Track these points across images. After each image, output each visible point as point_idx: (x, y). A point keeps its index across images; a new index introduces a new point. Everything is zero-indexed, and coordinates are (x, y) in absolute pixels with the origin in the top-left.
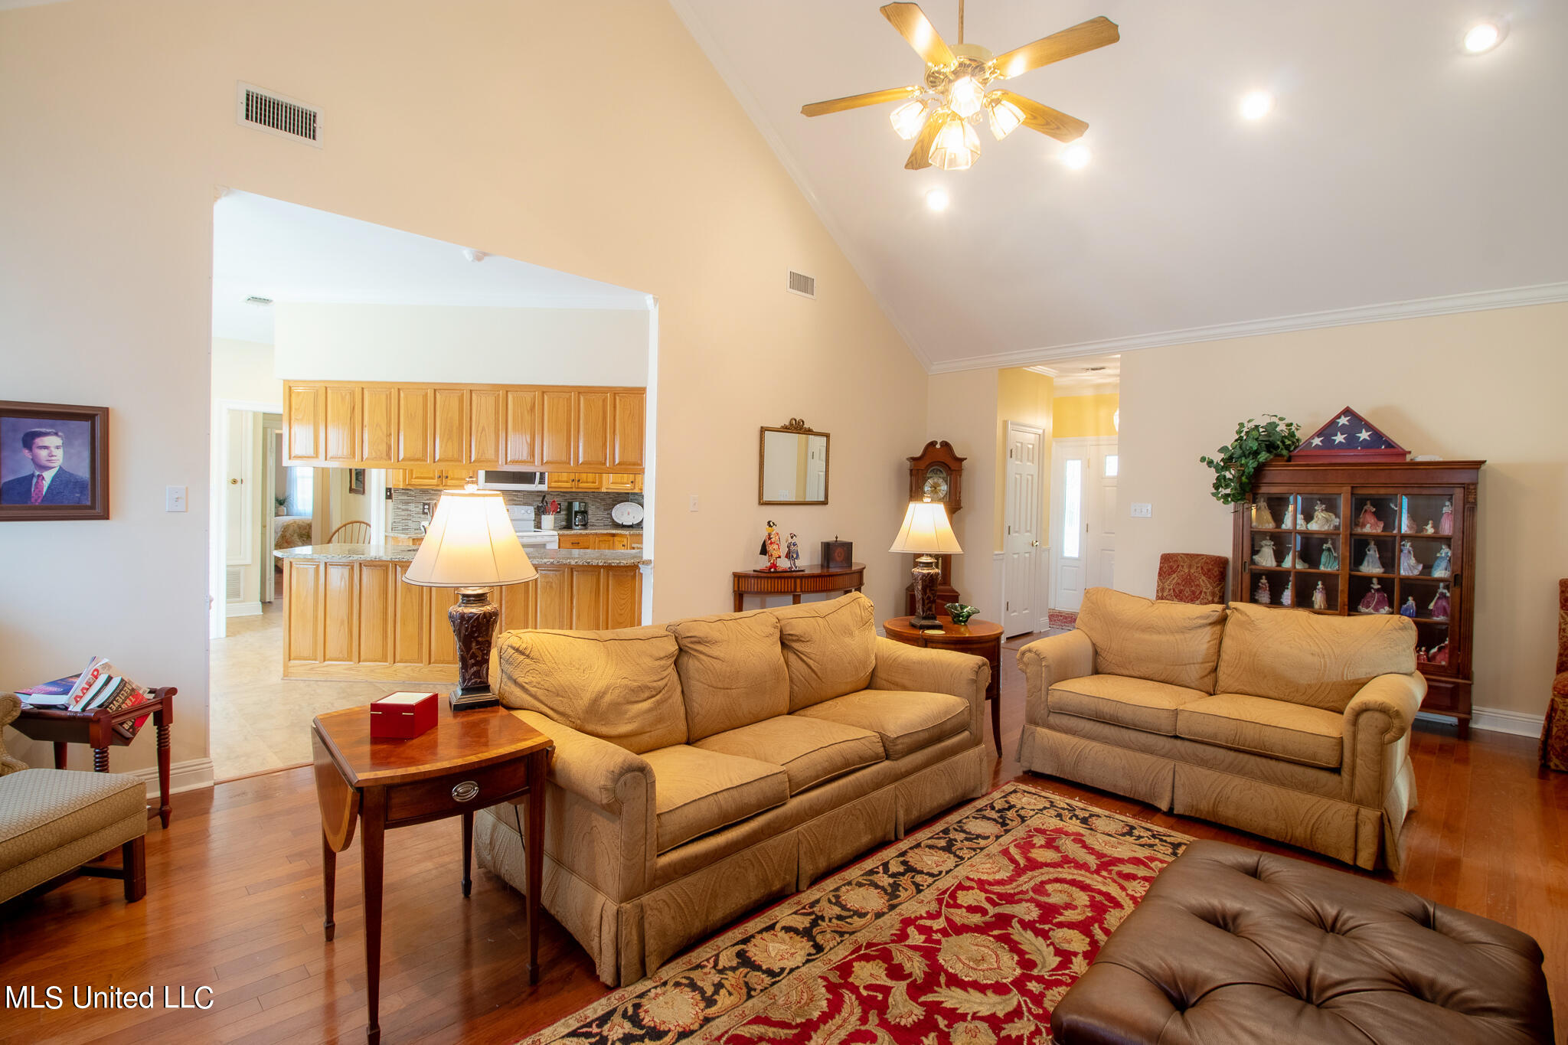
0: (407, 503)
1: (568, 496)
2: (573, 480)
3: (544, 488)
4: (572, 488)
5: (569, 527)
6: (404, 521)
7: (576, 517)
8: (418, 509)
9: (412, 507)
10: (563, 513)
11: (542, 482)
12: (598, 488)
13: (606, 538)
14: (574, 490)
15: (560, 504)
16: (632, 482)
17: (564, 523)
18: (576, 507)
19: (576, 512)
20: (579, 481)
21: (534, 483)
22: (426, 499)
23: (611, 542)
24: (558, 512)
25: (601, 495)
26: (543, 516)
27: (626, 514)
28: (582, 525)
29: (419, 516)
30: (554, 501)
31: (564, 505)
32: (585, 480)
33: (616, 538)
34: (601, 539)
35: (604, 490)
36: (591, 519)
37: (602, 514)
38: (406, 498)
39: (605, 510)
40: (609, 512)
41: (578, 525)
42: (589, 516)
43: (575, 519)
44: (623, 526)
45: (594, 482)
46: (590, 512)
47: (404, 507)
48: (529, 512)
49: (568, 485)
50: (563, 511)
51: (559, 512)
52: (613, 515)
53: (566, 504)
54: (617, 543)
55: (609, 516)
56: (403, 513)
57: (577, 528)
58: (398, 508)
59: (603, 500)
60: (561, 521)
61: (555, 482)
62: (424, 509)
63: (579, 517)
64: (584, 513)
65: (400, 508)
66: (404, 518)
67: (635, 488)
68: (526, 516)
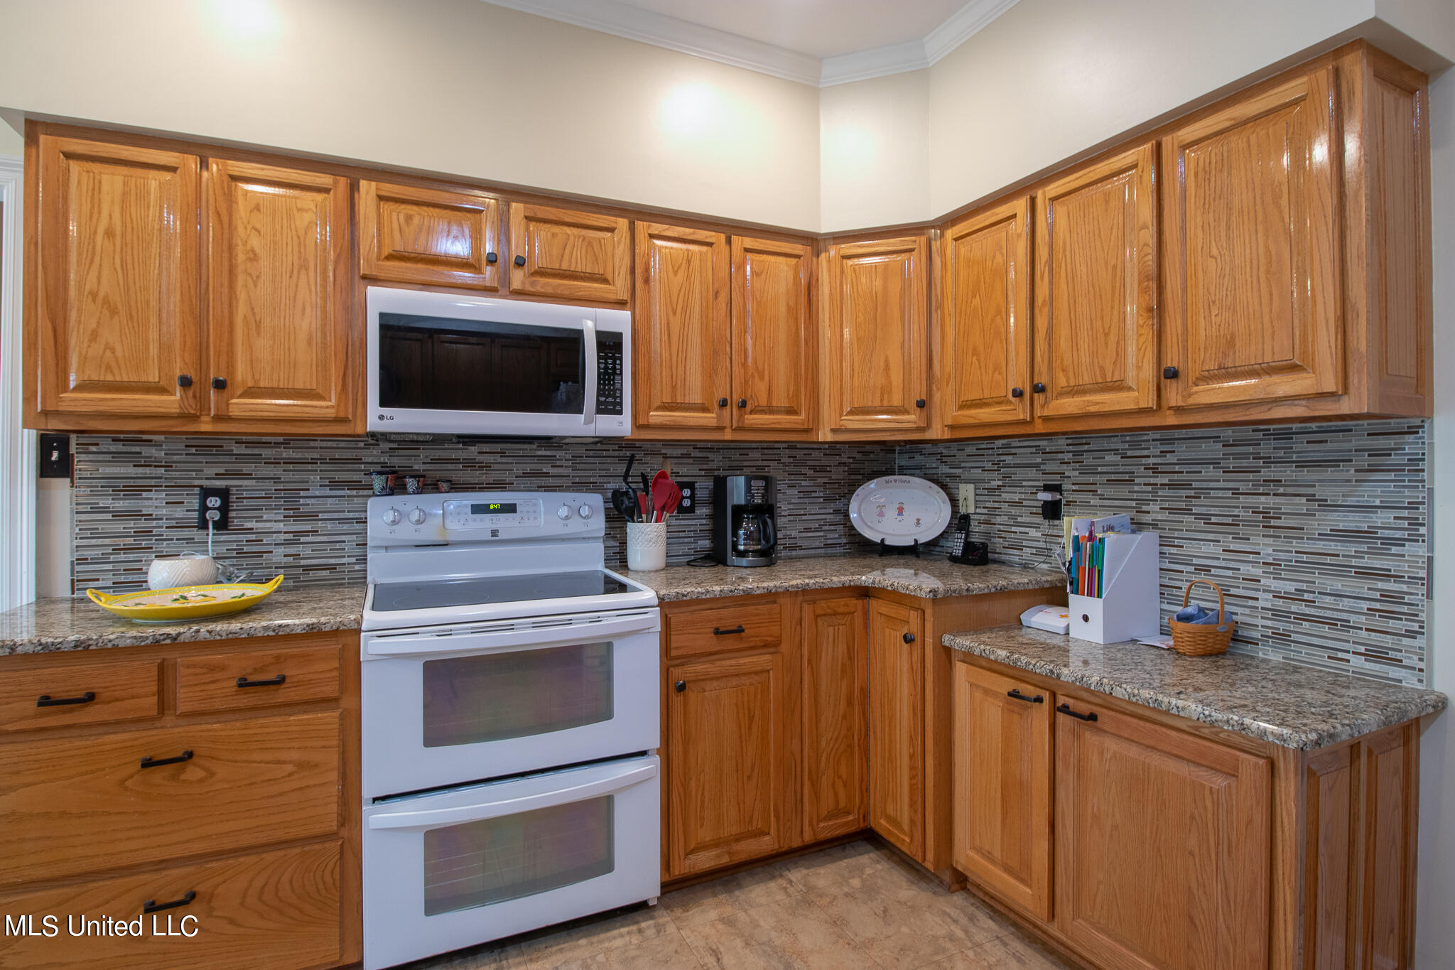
0: (135, 490)
1: (716, 461)
2: (724, 404)
3: (620, 425)
4: (720, 429)
5: (716, 557)
6: (122, 557)
7: (736, 526)
8: (179, 512)
9: (155, 503)
10: (703, 511)
11: (610, 404)
12: (807, 431)
13: (841, 604)
14: (728, 435)
15: (691, 486)
16: (921, 404)
17: (705, 544)
18: (738, 490)
19: (738, 511)
20: (743, 404)
21: (581, 412)
22: (212, 471)
23: (858, 616)
24: (682, 510)
25: (815, 454)
26: (629, 524)
27: (891, 513)
28: (756, 553)
29: (186, 533)
30: (663, 475)
31: (704, 487)
32: (763, 401)
33: (876, 606)
34: (823, 606)
35: (825, 435)
36: (788, 526)
37: (819, 512)
38: (130, 470)
39: (827, 499)
40: (839, 505)
41: (742, 554)
42: (781, 522)
43: (735, 534)
44: (885, 551)
45: (791, 411)
46: (783, 507)
47: (122, 505)
48: (585, 511)
49: (709, 418)
50: (703, 503)
51: (691, 509)
52: (853, 516)
53: (711, 484)
54: (877, 623)
55: (839, 518)
56: (119, 526)
57: (744, 561)
58: (96, 509)
59: (822, 469)
60: (697, 538)
61: (664, 407)
62: (204, 508)
63: (748, 526)
64: (764, 511)
65: (105, 510)
66: (121, 542)
67: (929, 426)
68: (576, 526)
